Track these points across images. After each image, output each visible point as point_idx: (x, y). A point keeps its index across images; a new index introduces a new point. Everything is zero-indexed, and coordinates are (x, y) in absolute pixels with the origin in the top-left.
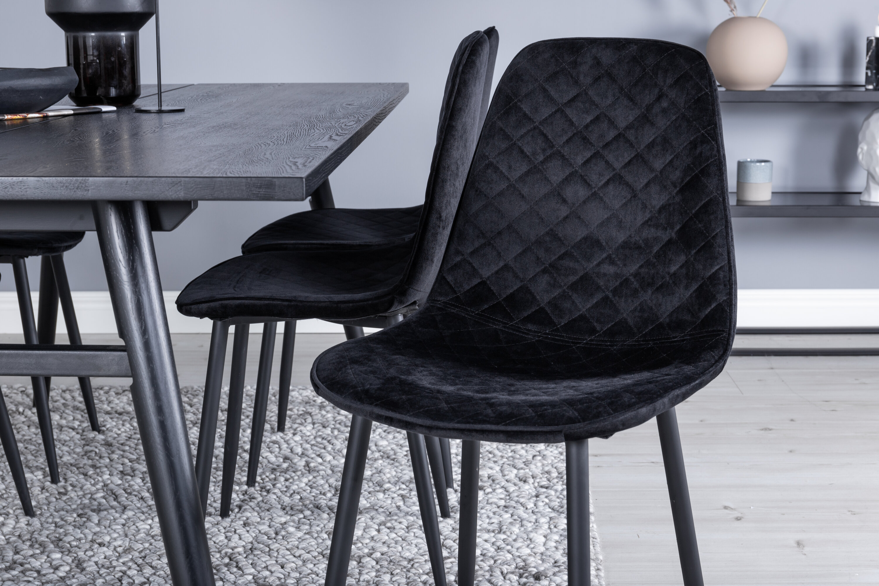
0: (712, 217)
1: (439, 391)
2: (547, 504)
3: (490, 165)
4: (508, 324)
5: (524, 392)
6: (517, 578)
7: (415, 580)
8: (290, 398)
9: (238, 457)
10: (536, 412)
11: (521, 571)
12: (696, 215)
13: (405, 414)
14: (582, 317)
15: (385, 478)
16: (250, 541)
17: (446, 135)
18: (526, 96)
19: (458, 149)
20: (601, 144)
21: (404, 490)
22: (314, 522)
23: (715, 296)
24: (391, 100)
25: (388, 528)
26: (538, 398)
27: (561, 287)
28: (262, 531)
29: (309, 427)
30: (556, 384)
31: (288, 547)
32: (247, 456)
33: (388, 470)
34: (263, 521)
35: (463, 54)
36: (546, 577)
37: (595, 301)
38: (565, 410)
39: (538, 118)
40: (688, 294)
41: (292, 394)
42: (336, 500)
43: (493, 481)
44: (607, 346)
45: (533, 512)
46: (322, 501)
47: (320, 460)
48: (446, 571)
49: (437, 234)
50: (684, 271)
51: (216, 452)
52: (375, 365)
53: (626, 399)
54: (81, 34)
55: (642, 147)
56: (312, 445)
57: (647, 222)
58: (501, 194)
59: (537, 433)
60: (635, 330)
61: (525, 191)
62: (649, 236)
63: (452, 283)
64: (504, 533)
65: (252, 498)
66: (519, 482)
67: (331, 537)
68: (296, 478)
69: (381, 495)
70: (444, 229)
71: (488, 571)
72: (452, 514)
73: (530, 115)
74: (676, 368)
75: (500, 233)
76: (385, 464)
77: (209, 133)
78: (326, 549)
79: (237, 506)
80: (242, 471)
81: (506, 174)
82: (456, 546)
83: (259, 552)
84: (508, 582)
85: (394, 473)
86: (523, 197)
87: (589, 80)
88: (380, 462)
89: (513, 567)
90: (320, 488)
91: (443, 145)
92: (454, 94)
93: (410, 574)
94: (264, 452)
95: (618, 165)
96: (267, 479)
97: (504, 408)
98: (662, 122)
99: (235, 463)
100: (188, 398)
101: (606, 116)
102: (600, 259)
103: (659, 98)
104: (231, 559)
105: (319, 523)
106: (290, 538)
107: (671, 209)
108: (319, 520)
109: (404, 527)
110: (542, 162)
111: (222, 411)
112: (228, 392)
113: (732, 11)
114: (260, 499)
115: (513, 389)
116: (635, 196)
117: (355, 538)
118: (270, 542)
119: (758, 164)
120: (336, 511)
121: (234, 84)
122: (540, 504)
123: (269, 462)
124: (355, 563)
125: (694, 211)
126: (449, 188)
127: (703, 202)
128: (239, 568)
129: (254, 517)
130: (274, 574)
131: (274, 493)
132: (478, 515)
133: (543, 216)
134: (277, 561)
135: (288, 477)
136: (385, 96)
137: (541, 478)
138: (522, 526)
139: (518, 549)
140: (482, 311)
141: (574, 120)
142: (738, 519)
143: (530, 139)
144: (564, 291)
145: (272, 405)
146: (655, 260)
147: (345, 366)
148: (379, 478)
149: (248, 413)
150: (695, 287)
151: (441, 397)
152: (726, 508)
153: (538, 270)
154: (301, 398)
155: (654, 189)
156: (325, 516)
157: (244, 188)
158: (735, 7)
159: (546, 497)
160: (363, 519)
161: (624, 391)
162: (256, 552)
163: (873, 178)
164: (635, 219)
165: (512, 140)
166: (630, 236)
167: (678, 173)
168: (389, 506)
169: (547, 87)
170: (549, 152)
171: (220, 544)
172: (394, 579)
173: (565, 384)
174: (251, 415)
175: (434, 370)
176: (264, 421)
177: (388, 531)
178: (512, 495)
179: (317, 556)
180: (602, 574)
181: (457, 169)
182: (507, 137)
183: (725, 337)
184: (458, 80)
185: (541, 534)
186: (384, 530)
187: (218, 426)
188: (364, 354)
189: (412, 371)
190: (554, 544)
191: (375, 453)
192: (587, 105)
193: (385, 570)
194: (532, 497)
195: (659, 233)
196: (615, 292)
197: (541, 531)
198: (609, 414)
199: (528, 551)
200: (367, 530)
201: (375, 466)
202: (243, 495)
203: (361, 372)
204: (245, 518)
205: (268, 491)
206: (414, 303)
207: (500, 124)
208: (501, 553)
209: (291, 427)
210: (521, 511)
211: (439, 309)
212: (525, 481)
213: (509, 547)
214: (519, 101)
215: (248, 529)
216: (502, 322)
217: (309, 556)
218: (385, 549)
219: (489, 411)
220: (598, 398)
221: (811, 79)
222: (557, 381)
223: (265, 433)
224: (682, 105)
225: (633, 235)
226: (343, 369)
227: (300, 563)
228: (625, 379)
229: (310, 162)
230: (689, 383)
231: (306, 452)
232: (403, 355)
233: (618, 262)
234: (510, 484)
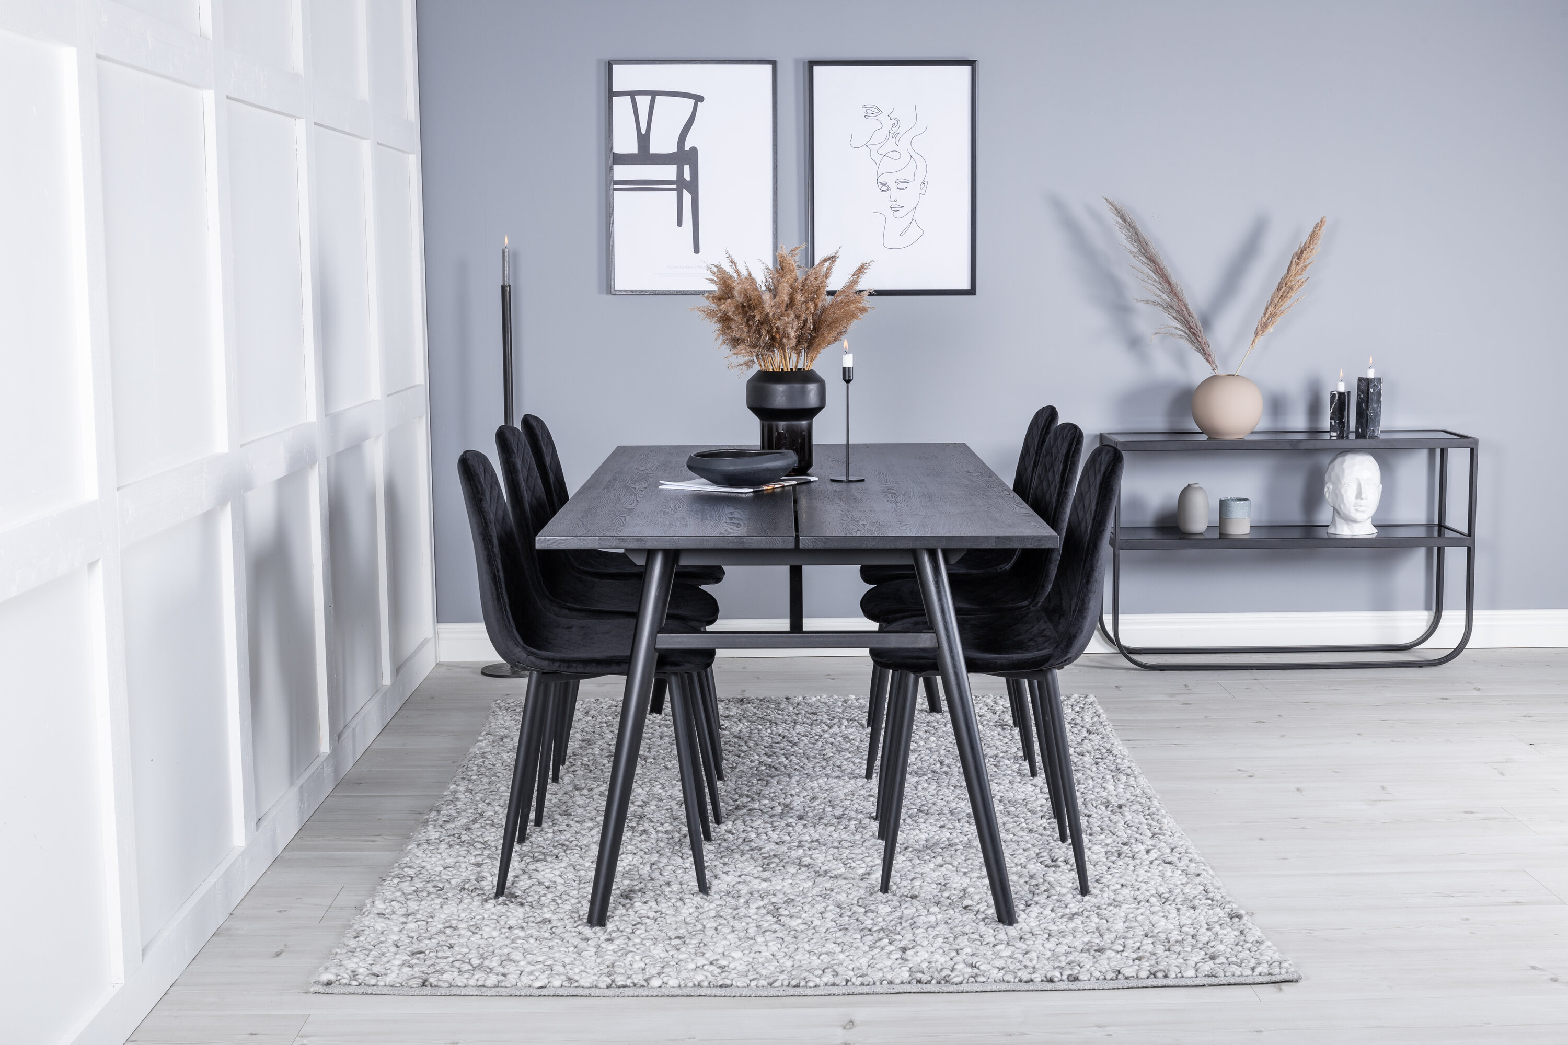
54: (774, 423)
113: (1214, 370)
119: (1238, 502)
142: (1250, 776)
152: (1240, 770)
158: (1216, 367)
163: (1339, 513)
221: (1281, 426)
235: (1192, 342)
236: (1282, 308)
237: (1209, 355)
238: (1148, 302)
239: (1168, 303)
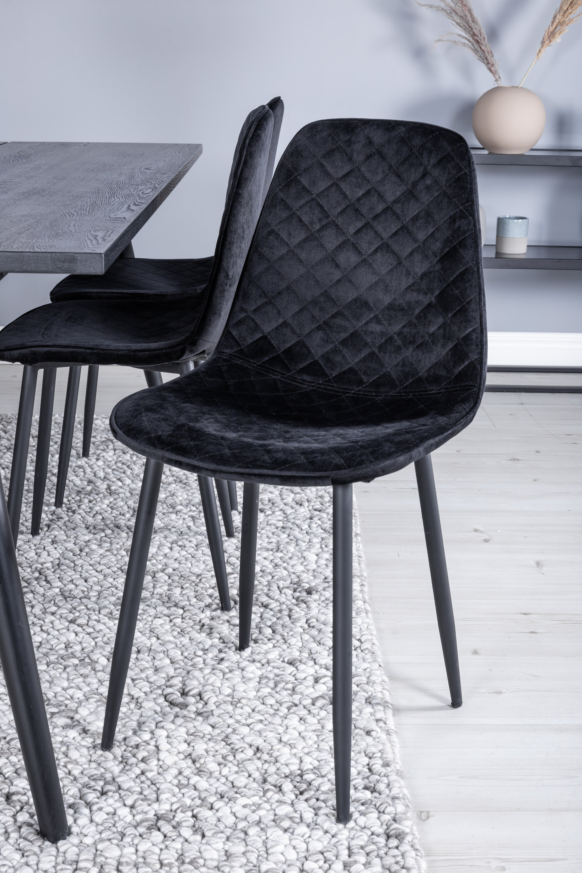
0: (467, 284)
1: (223, 438)
2: (319, 525)
3: (272, 232)
4: (285, 374)
5: (297, 439)
6: (292, 592)
7: (202, 594)
8: (94, 426)
9: (47, 480)
10: (307, 459)
11: (296, 586)
12: (454, 282)
13: (193, 459)
14: (351, 370)
15: (177, 501)
16: (57, 557)
17: (233, 202)
18: (305, 170)
19: (244, 215)
20: (371, 216)
21: (194, 511)
22: (114, 540)
23: (468, 355)
24: (185, 164)
25: (180, 546)
26: (309, 445)
27: (333, 342)
28: (68, 549)
29: (111, 453)
30: (326, 431)
31: (91, 563)
32: (55, 479)
33: (180, 494)
34: (69, 539)
35: (250, 128)
36: (317, 592)
37: (363, 355)
38: (332, 458)
39: (315, 191)
40: (444, 352)
41: (96, 422)
42: (134, 520)
43: (273, 504)
44: (372, 396)
45: (307, 533)
46: (121, 521)
47: (120, 484)
48: (229, 585)
49: (224, 291)
50: (441, 331)
51: (28, 475)
52: (167, 413)
53: (386, 449)
55: (408, 220)
56: (113, 470)
57: (410, 287)
58: (281, 258)
59: (308, 478)
60: (397, 382)
61: (303, 256)
62: (412, 300)
63: (236, 337)
64: (281, 551)
65: (59, 518)
66: (295, 506)
67: (129, 553)
68: (99, 499)
69: (173, 516)
70: (230, 286)
71: (266, 586)
72: (236, 534)
73: (308, 187)
74: (432, 418)
75: (280, 293)
76: (178, 488)
77: (19, 200)
78: (124, 565)
79: (46, 525)
80: (51, 493)
81: (286, 240)
82: (238, 563)
83: (65, 568)
84: (284, 596)
85: (186, 496)
86: (301, 261)
87: (362, 157)
88: (174, 485)
89: (288, 582)
90: (120, 509)
91: (231, 211)
92: (241, 165)
93: (198, 588)
94: (71, 476)
95: (386, 235)
96: (73, 501)
97: (280, 455)
98: (426, 198)
99: (44, 485)
100: (3, 425)
101: (376, 191)
102: (368, 319)
103: (424, 176)
104: (40, 574)
105: (118, 541)
106: (93, 554)
107: (432, 276)
108: (118, 539)
109: (193, 545)
110: (319, 231)
111: (33, 437)
112: (38, 420)
113: (496, 80)
114: (67, 519)
115: (288, 436)
116: (400, 264)
117: (150, 555)
118: (75, 558)
119: (516, 221)
120: (133, 530)
121: (44, 143)
122: (314, 525)
123: (75, 485)
124: (150, 578)
125: (451, 279)
126: (235, 250)
127: (460, 271)
128: (48, 582)
129: (61, 535)
130: (78, 588)
131: (79, 514)
132: (258, 535)
133: (319, 279)
134: (81, 576)
135: (92, 499)
136: (180, 159)
137: (315, 502)
138: (297, 545)
139: (293, 566)
140: (263, 363)
141: (348, 193)
142: (486, 541)
143: (308, 209)
144: (336, 347)
145: (77, 432)
146: (416, 321)
147: (141, 414)
148: (172, 501)
149: (57, 440)
150: (450, 346)
151: (224, 444)
152: (476, 530)
153: (313, 327)
154: (103, 426)
155: (417, 257)
156: (124, 535)
157: (50, 262)
158: (499, 78)
159: (319, 519)
160: (157, 538)
161: (385, 440)
162: (63, 567)
164: (400, 284)
165: (292, 210)
166: (395, 299)
167: (438, 244)
168: (181, 526)
169: (324, 162)
170: (324, 222)
171: (31, 560)
172: (184, 592)
173: (334, 431)
174: (59, 441)
175: (219, 417)
176: (71, 447)
177: (180, 549)
178: (289, 517)
179: (117, 571)
180: (366, 589)
181: (243, 232)
182: (288, 207)
183: (475, 391)
184: (245, 152)
185: (313, 553)
186: (176, 548)
187: (29, 451)
188: (158, 402)
189: (199, 418)
190: (325, 562)
191: (169, 478)
192: (359, 180)
193: (176, 584)
194: (307, 519)
195: (421, 297)
196: (381, 348)
197: (314, 551)
198: (371, 462)
199: (302, 568)
200: (161, 548)
201: (169, 489)
202: (52, 515)
203: (154, 419)
204: (53, 537)
205: (74, 512)
206: (204, 352)
207: (281, 195)
208: (278, 570)
209: (94, 453)
210: (296, 532)
211: (225, 360)
212: (301, 505)
213: (285, 565)
214: (299, 175)
215: (56, 546)
216: (280, 373)
217: (109, 571)
218: (176, 565)
219: (266, 457)
220: (362, 447)
222: (327, 428)
223: (71, 458)
224: (444, 183)
225: (397, 298)
226: (139, 416)
227: (102, 577)
228: (387, 428)
229: (109, 236)
230: (443, 433)
231: (108, 476)
232: (192, 403)
233: (384, 322)
234: (287, 507)
235: (475, 51)
236: (571, 16)
237: (493, 65)
238: (431, 6)
239: (451, 8)
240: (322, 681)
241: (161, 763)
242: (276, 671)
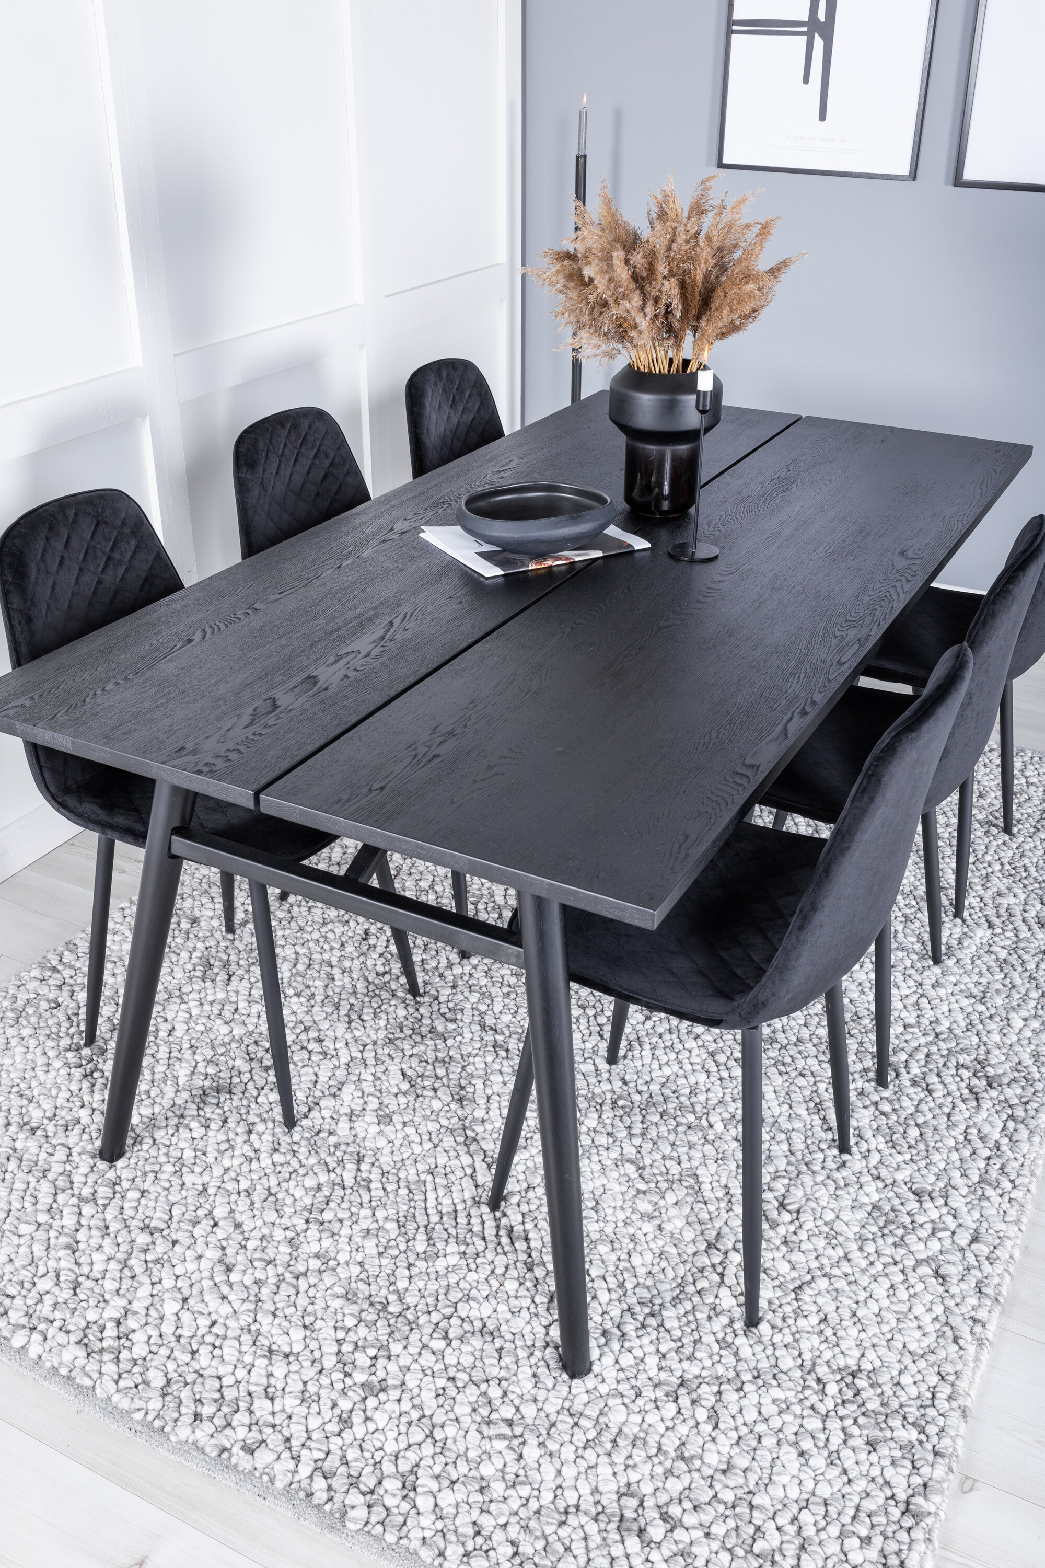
6: (970, 1076)
11: (979, 1066)
36: (1000, 1083)
64: (986, 1002)
71: (944, 1056)
72: (944, 961)
84: (958, 1079)
89: (973, 1057)
138: (1009, 996)
139: (989, 1031)
178: (1020, 945)
210: (1017, 974)
213: (981, 1027)
240: (940, 1235)
241: (717, 1301)
242: (896, 1202)
